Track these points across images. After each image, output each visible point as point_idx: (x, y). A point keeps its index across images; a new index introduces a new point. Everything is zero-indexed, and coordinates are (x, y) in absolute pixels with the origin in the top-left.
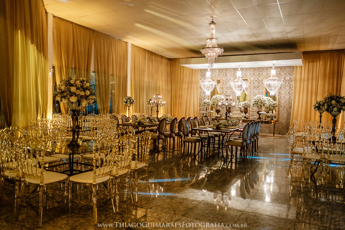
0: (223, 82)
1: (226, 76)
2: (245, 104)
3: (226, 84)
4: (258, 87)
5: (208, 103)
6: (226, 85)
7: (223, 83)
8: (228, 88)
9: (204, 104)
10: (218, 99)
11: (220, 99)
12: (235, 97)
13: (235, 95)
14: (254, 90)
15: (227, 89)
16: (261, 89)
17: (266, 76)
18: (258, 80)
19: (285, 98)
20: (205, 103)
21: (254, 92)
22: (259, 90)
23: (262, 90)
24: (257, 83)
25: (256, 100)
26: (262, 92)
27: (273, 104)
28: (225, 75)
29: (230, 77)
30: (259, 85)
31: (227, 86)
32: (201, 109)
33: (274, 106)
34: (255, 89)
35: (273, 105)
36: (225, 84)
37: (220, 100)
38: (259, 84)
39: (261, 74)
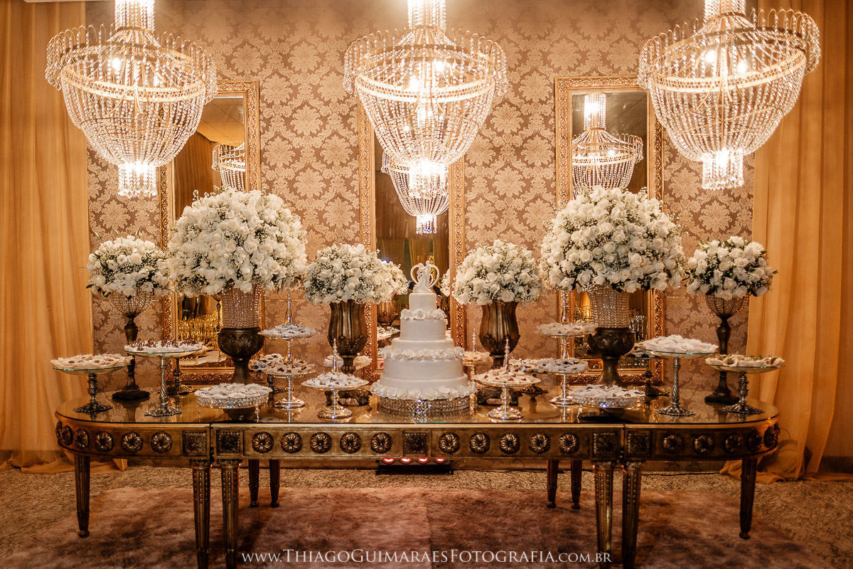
0: (267, 113)
1: (284, 71)
2: (502, 268)
3: (290, 128)
4: (518, 151)
5: (145, 271)
6: (288, 135)
7: (268, 121)
8: (308, 156)
9: (99, 280)
10: (234, 222)
11: (256, 222)
12: (356, 226)
13: (355, 205)
14: (490, 173)
15: (299, 165)
16: (538, 164)
17: (574, 74)
18: (515, 101)
19: (700, 223)
20: (107, 272)
21: (490, 183)
22: (527, 172)
23: (549, 173)
24: (513, 124)
25: (604, 228)
26: (548, 183)
27: (746, 262)
28: (275, 61)
29: (314, 79)
30: (528, 132)
31: (297, 142)
32: (106, 314)
33: (755, 276)
34: (499, 164)
35: (749, 268)
36: (277, 125)
37: (259, 233)
38: (525, 125)
39: (534, 58)
